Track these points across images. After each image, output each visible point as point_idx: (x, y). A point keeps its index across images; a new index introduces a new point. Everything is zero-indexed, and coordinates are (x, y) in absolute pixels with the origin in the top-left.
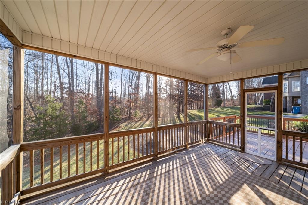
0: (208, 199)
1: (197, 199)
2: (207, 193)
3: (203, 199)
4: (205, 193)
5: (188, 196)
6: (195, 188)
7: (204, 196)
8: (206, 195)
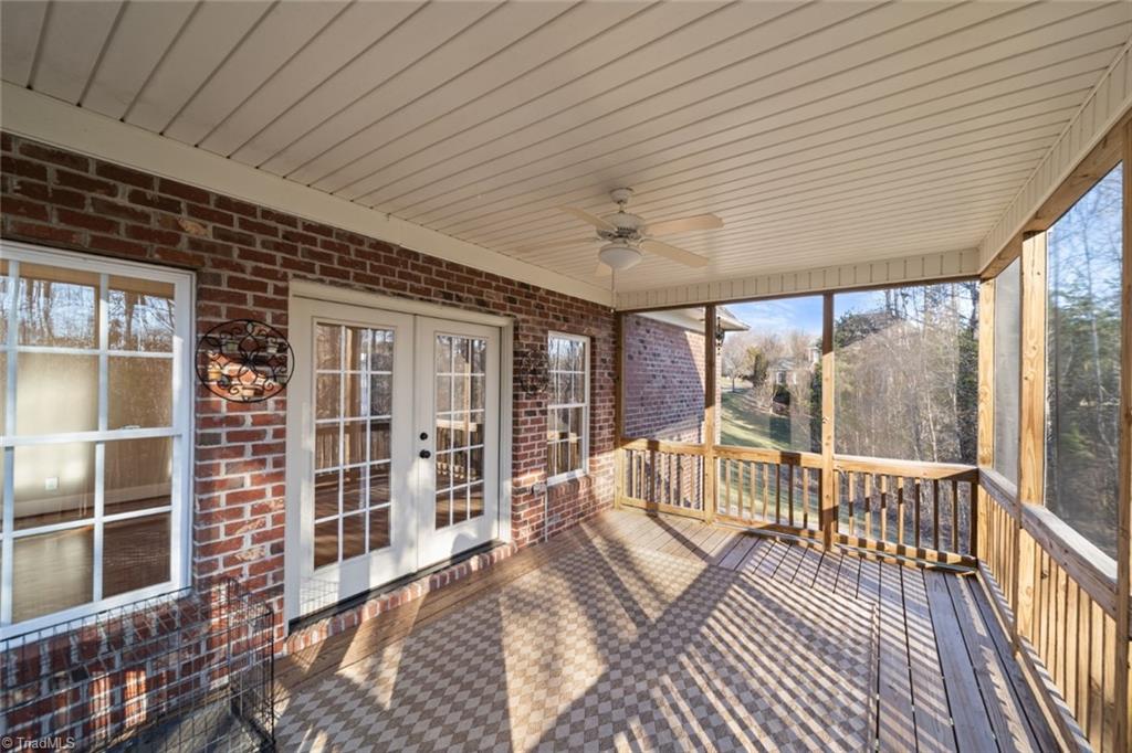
0: (662, 663)
1: (690, 656)
2: (666, 680)
3: (672, 660)
4: (674, 677)
5: (714, 657)
6: (708, 684)
7: (673, 668)
8: (668, 673)
